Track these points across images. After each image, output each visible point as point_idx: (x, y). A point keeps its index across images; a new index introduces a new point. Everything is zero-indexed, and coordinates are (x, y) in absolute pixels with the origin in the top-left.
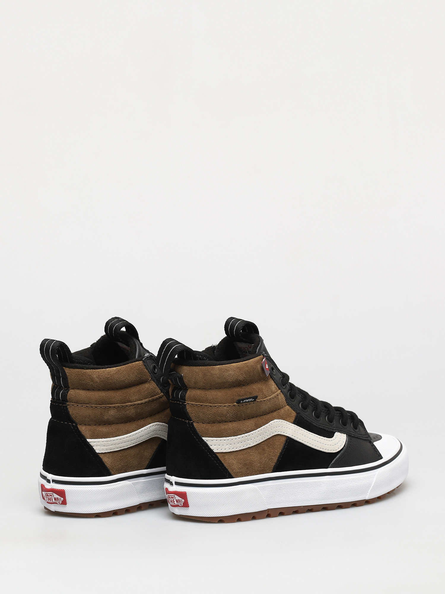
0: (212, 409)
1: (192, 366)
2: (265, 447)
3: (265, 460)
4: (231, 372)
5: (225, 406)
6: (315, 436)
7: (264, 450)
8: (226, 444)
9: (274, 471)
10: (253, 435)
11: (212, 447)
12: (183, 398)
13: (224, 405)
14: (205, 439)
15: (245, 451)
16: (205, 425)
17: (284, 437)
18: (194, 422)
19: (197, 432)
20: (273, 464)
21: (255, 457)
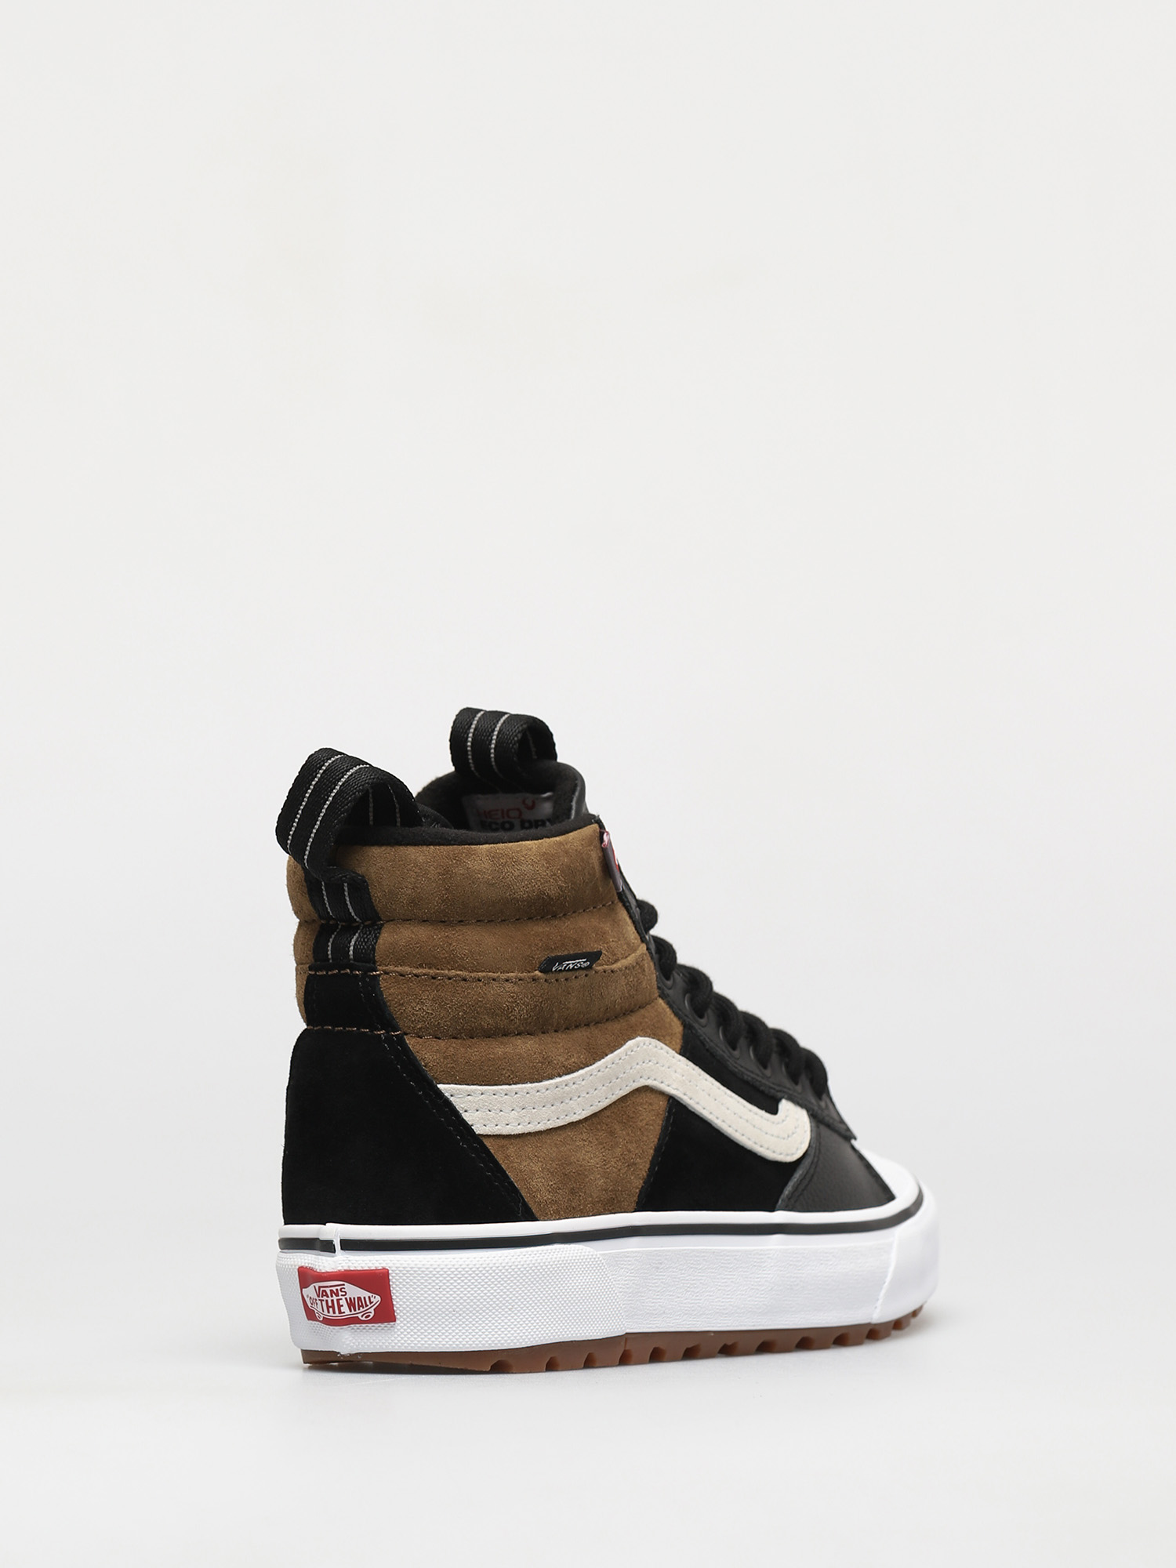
0: (468, 988)
1: (401, 845)
2: (616, 1127)
3: (619, 1168)
4: (524, 867)
5: (507, 981)
6: (738, 1102)
7: (612, 1133)
8: (511, 1106)
9: (641, 1207)
10: (583, 1083)
11: (466, 1117)
12: (367, 958)
13: (504, 976)
14: (447, 1091)
15: (560, 1135)
16: (442, 1043)
17: (661, 1098)
18: (406, 1034)
19: (420, 1065)
20: (637, 1183)
21: (588, 1155)
